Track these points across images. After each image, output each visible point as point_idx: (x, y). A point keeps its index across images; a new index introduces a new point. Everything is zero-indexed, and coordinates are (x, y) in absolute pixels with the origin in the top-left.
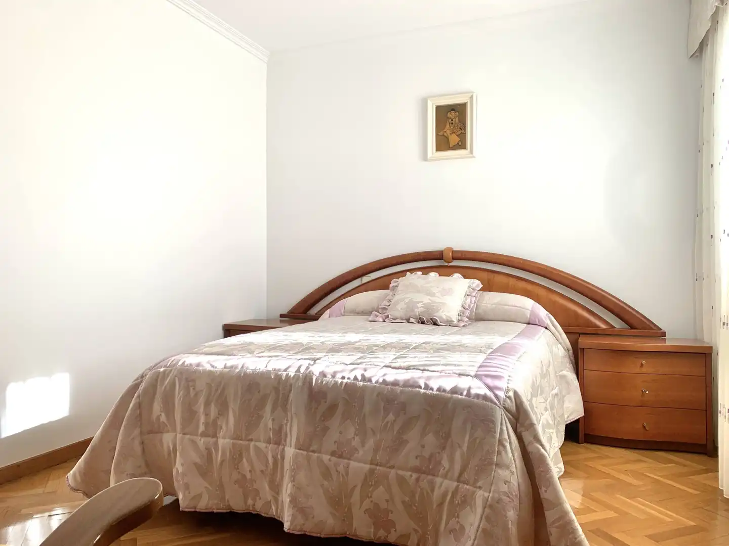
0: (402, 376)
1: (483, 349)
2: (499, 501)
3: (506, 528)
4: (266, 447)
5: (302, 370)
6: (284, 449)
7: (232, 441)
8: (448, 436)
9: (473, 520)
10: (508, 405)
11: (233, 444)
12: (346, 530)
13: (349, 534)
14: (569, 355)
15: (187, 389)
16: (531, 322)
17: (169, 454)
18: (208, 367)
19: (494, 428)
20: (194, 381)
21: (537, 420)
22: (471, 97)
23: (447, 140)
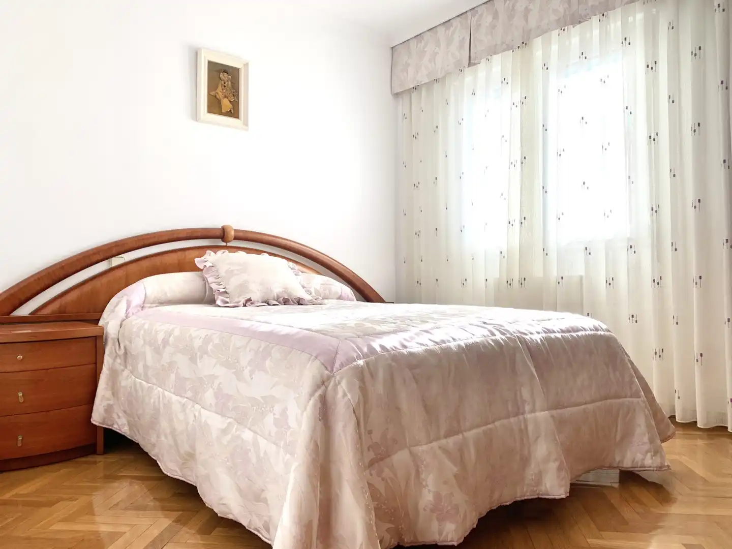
22: (244, 65)
23: (219, 102)
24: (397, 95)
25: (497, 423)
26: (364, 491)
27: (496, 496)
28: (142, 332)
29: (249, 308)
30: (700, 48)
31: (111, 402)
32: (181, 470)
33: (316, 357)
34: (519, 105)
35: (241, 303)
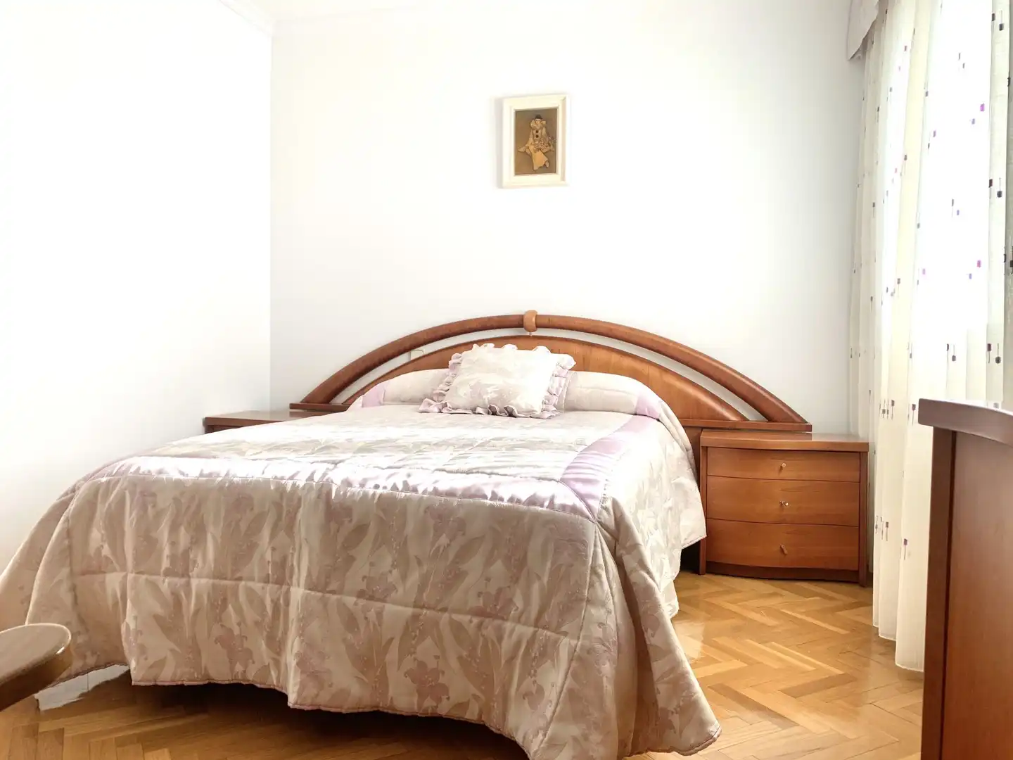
0: (460, 483)
1: (572, 445)
2: (590, 651)
3: (599, 687)
4: (263, 588)
5: (317, 478)
6: (289, 589)
7: (211, 581)
8: (522, 562)
9: (554, 679)
10: (605, 518)
11: (214, 586)
12: (378, 700)
13: (383, 705)
14: (688, 458)
15: (144, 507)
16: (638, 412)
17: (116, 604)
18: (176, 476)
19: (586, 551)
20: (154, 495)
21: (644, 541)
22: (563, 101)
23: (530, 158)
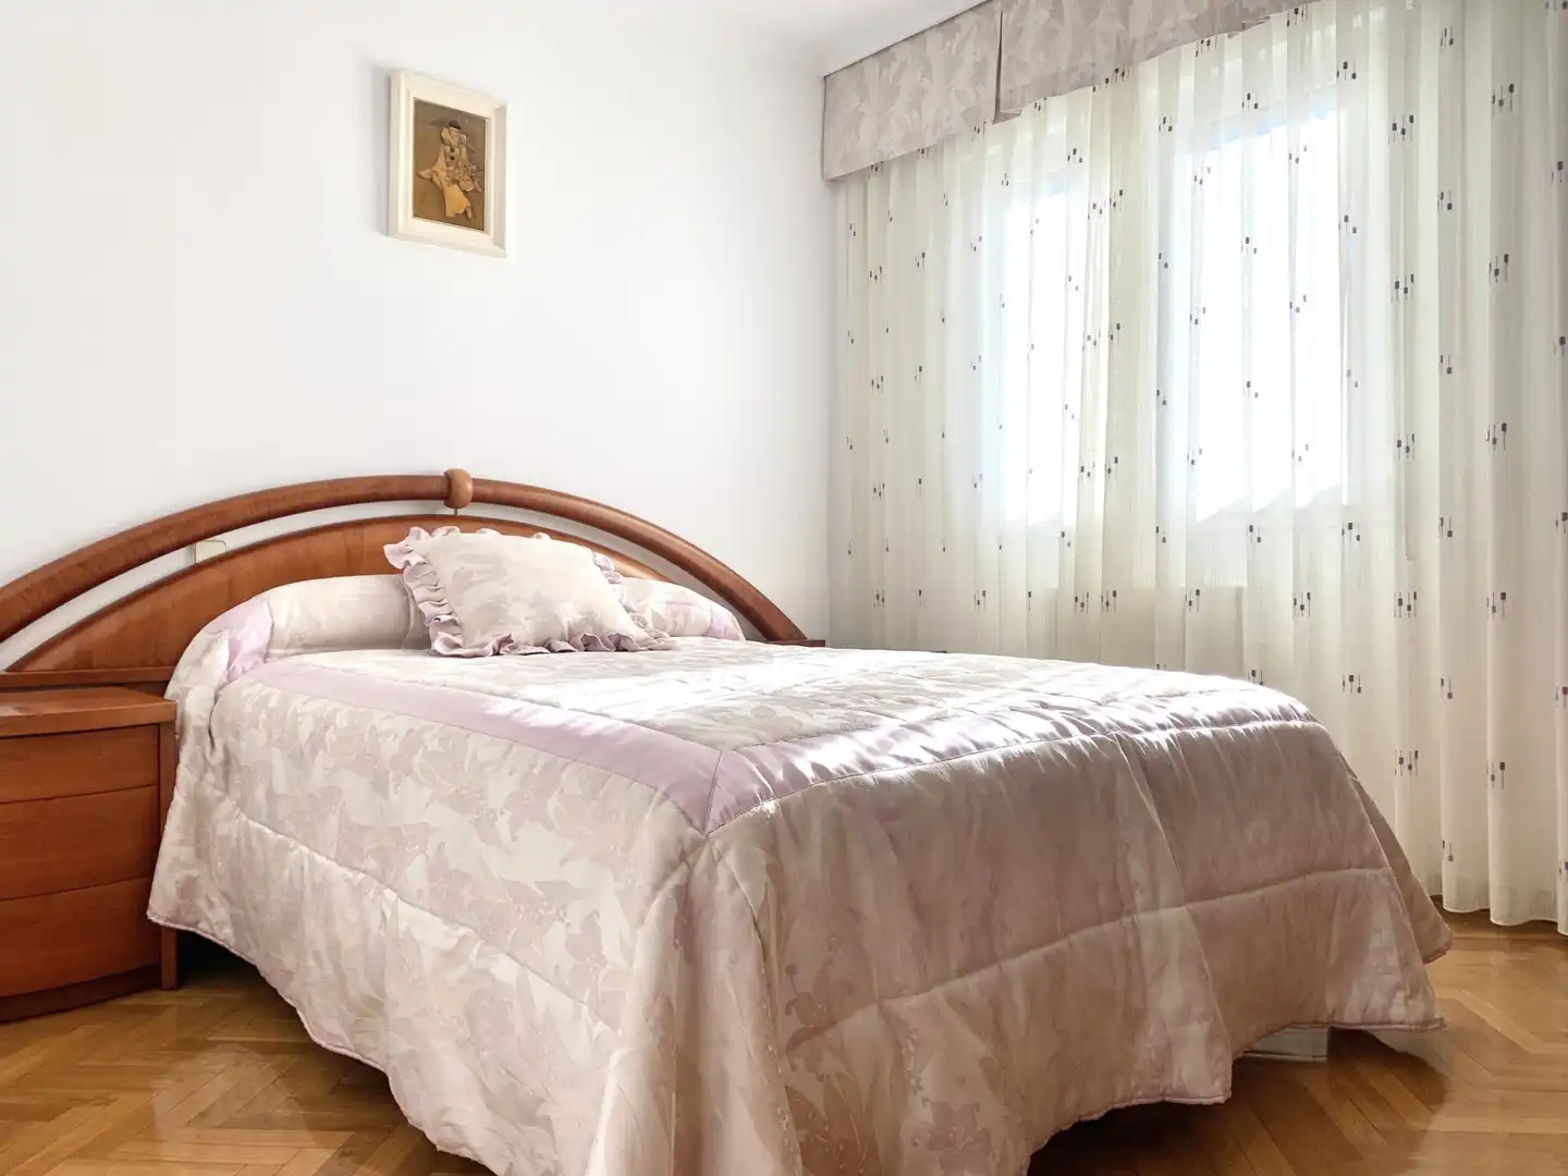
22: (498, 110)
23: (441, 195)
24: (834, 183)
25: (1073, 938)
26: (779, 1112)
27: (1071, 1100)
28: (263, 716)
29: (508, 661)
30: (1511, 88)
31: (195, 873)
32: (352, 1037)
33: (666, 795)
34: (1106, 210)
35: (489, 649)
